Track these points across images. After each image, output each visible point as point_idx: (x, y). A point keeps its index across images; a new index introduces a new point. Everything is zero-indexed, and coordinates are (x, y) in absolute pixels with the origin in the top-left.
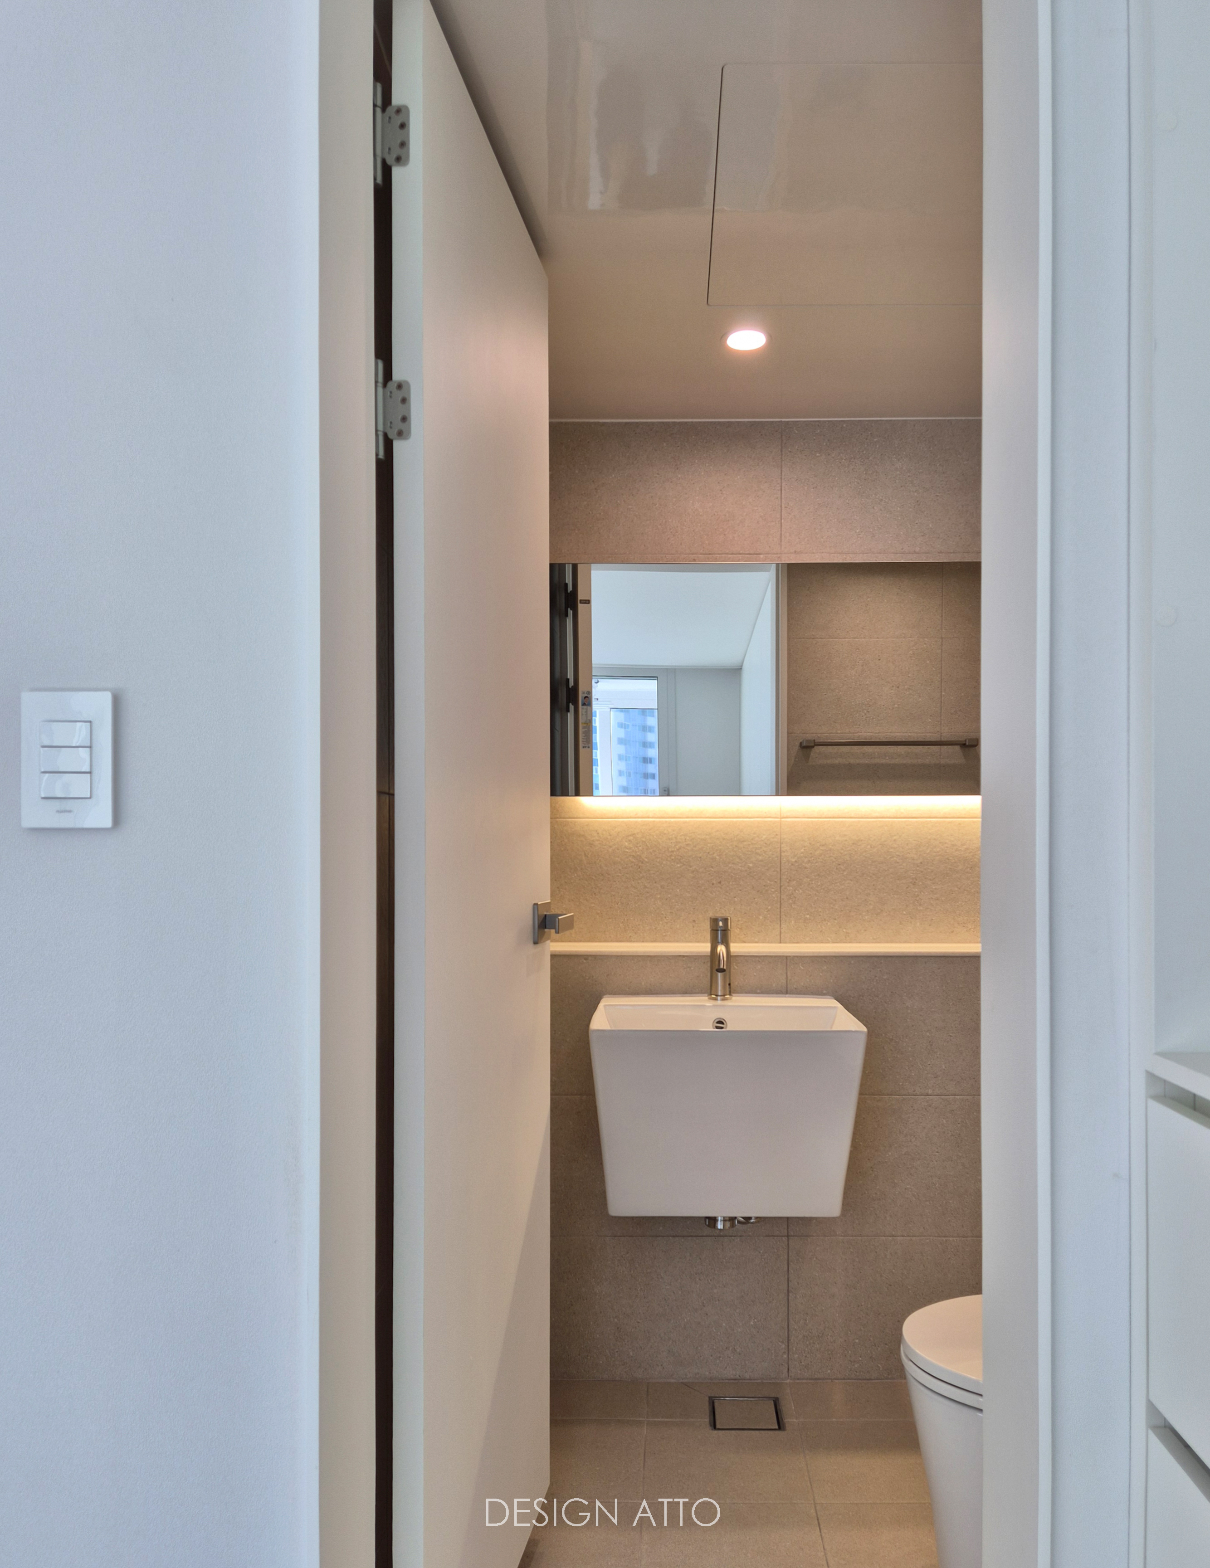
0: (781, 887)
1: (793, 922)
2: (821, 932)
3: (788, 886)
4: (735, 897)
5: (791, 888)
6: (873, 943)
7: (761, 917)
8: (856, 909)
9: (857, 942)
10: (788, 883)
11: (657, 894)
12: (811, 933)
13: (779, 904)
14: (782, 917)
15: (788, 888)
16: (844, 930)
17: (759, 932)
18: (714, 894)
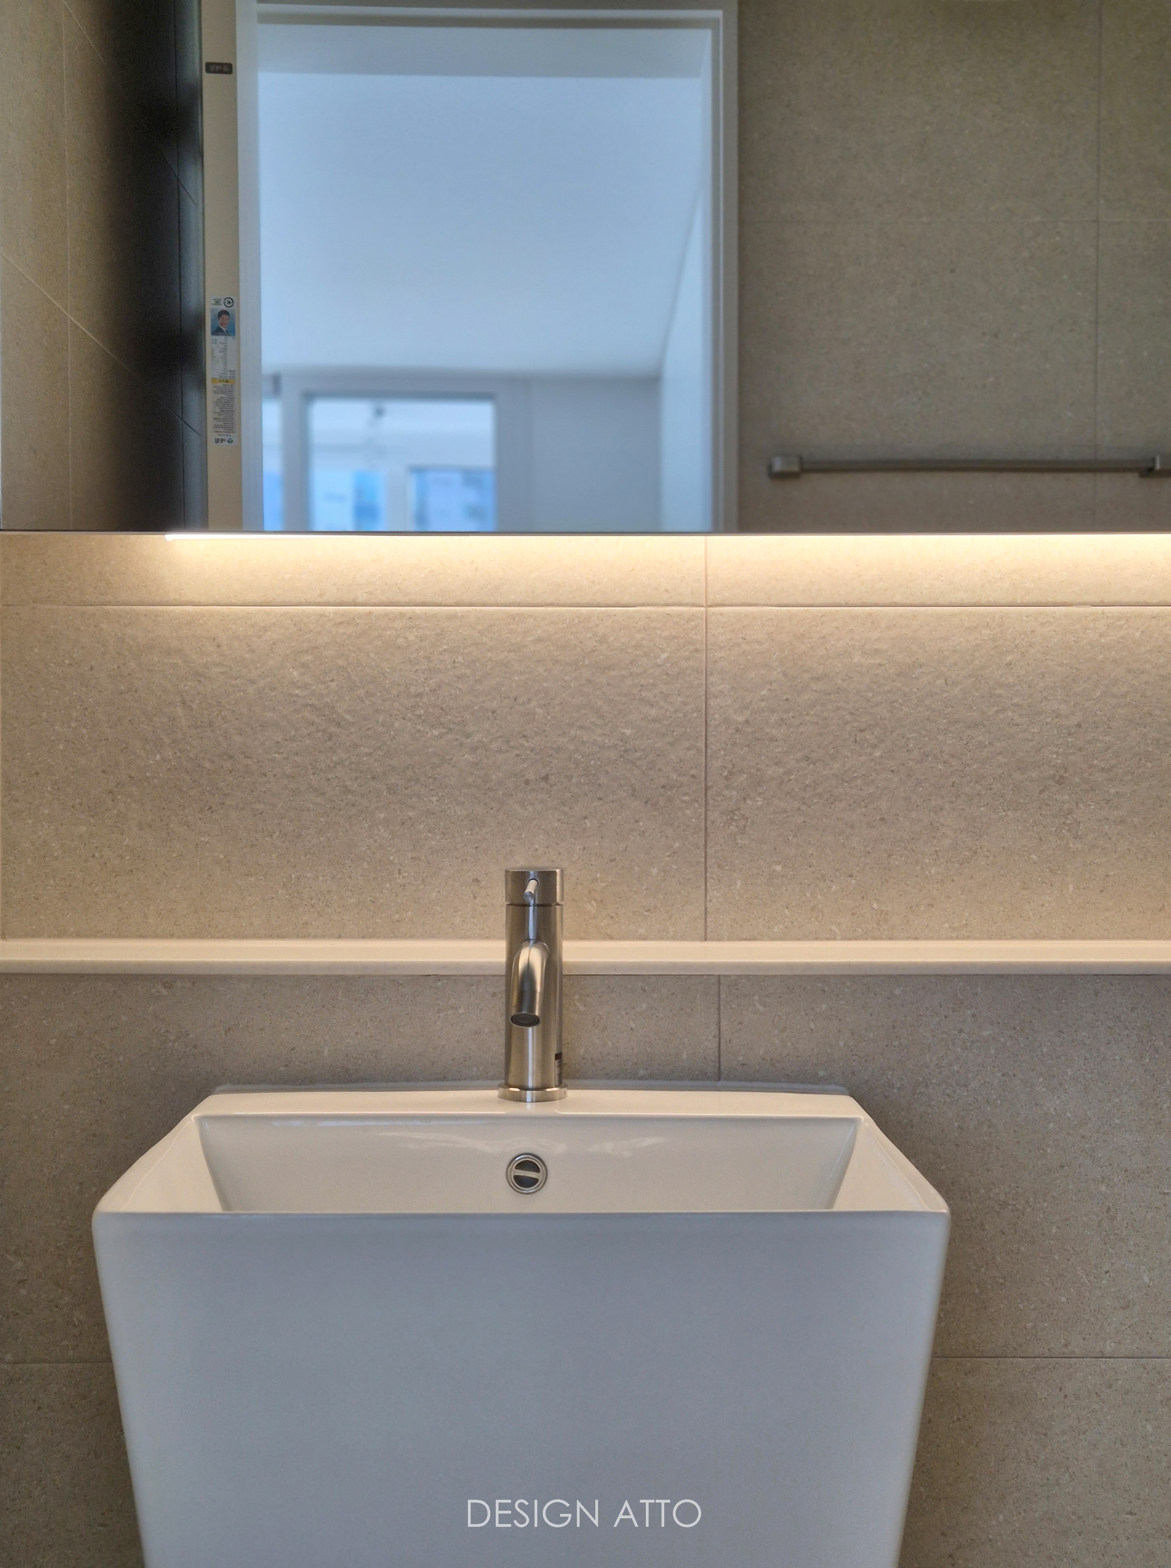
0: (707, 789)
1: (739, 883)
2: (813, 909)
3: (727, 787)
4: (585, 818)
5: (734, 793)
6: (951, 938)
7: (655, 871)
8: (906, 849)
9: (908, 938)
10: (726, 778)
11: (377, 808)
12: (787, 912)
13: (702, 834)
14: (709, 870)
15: (726, 792)
16: (875, 906)
17: (648, 911)
18: (531, 809)
